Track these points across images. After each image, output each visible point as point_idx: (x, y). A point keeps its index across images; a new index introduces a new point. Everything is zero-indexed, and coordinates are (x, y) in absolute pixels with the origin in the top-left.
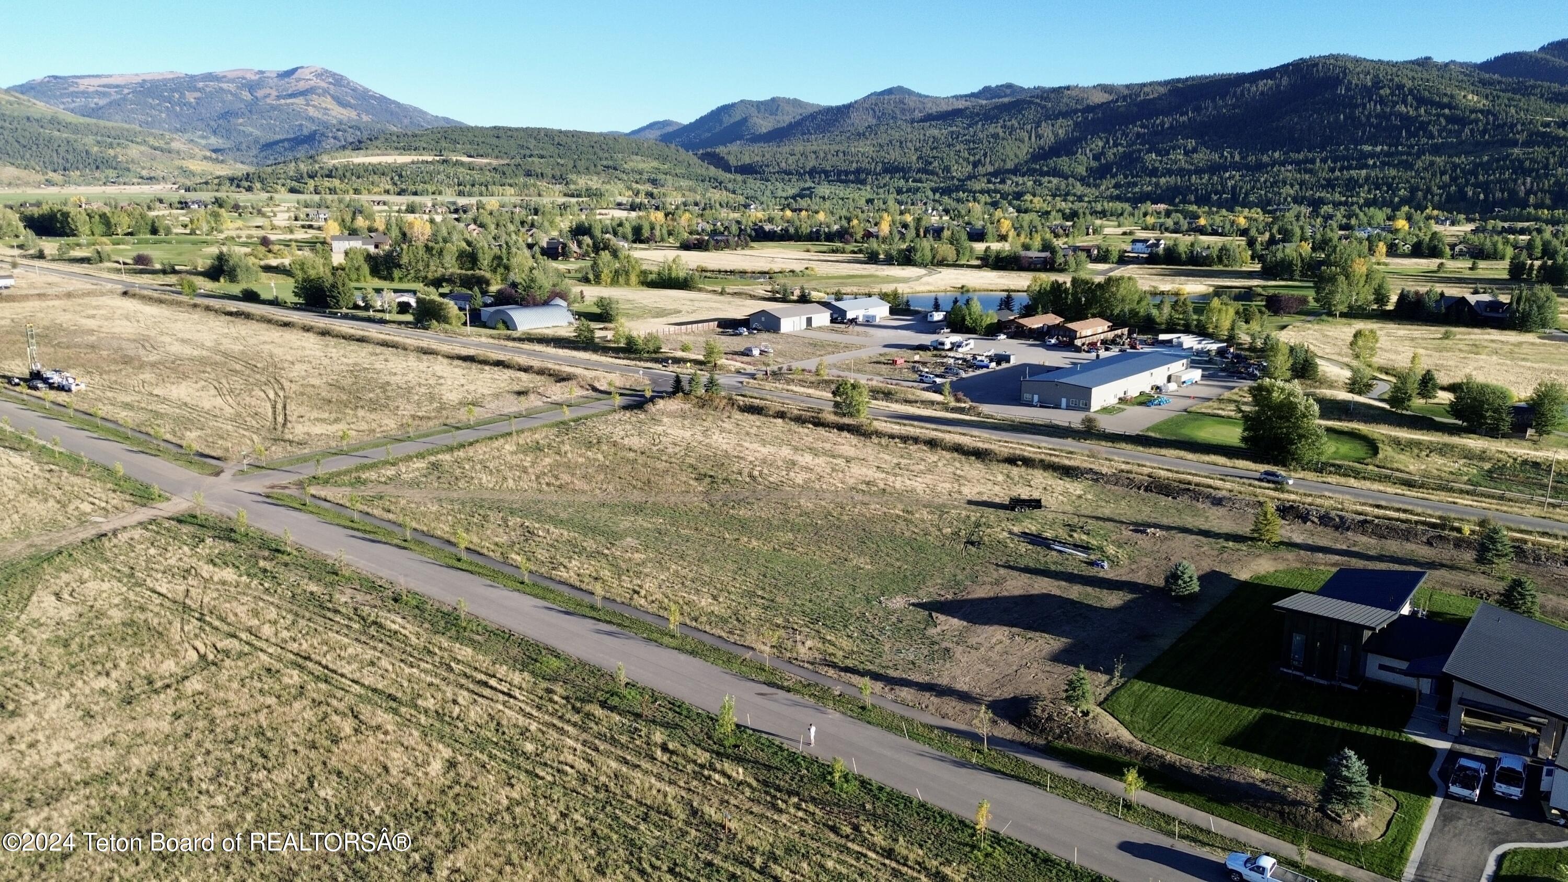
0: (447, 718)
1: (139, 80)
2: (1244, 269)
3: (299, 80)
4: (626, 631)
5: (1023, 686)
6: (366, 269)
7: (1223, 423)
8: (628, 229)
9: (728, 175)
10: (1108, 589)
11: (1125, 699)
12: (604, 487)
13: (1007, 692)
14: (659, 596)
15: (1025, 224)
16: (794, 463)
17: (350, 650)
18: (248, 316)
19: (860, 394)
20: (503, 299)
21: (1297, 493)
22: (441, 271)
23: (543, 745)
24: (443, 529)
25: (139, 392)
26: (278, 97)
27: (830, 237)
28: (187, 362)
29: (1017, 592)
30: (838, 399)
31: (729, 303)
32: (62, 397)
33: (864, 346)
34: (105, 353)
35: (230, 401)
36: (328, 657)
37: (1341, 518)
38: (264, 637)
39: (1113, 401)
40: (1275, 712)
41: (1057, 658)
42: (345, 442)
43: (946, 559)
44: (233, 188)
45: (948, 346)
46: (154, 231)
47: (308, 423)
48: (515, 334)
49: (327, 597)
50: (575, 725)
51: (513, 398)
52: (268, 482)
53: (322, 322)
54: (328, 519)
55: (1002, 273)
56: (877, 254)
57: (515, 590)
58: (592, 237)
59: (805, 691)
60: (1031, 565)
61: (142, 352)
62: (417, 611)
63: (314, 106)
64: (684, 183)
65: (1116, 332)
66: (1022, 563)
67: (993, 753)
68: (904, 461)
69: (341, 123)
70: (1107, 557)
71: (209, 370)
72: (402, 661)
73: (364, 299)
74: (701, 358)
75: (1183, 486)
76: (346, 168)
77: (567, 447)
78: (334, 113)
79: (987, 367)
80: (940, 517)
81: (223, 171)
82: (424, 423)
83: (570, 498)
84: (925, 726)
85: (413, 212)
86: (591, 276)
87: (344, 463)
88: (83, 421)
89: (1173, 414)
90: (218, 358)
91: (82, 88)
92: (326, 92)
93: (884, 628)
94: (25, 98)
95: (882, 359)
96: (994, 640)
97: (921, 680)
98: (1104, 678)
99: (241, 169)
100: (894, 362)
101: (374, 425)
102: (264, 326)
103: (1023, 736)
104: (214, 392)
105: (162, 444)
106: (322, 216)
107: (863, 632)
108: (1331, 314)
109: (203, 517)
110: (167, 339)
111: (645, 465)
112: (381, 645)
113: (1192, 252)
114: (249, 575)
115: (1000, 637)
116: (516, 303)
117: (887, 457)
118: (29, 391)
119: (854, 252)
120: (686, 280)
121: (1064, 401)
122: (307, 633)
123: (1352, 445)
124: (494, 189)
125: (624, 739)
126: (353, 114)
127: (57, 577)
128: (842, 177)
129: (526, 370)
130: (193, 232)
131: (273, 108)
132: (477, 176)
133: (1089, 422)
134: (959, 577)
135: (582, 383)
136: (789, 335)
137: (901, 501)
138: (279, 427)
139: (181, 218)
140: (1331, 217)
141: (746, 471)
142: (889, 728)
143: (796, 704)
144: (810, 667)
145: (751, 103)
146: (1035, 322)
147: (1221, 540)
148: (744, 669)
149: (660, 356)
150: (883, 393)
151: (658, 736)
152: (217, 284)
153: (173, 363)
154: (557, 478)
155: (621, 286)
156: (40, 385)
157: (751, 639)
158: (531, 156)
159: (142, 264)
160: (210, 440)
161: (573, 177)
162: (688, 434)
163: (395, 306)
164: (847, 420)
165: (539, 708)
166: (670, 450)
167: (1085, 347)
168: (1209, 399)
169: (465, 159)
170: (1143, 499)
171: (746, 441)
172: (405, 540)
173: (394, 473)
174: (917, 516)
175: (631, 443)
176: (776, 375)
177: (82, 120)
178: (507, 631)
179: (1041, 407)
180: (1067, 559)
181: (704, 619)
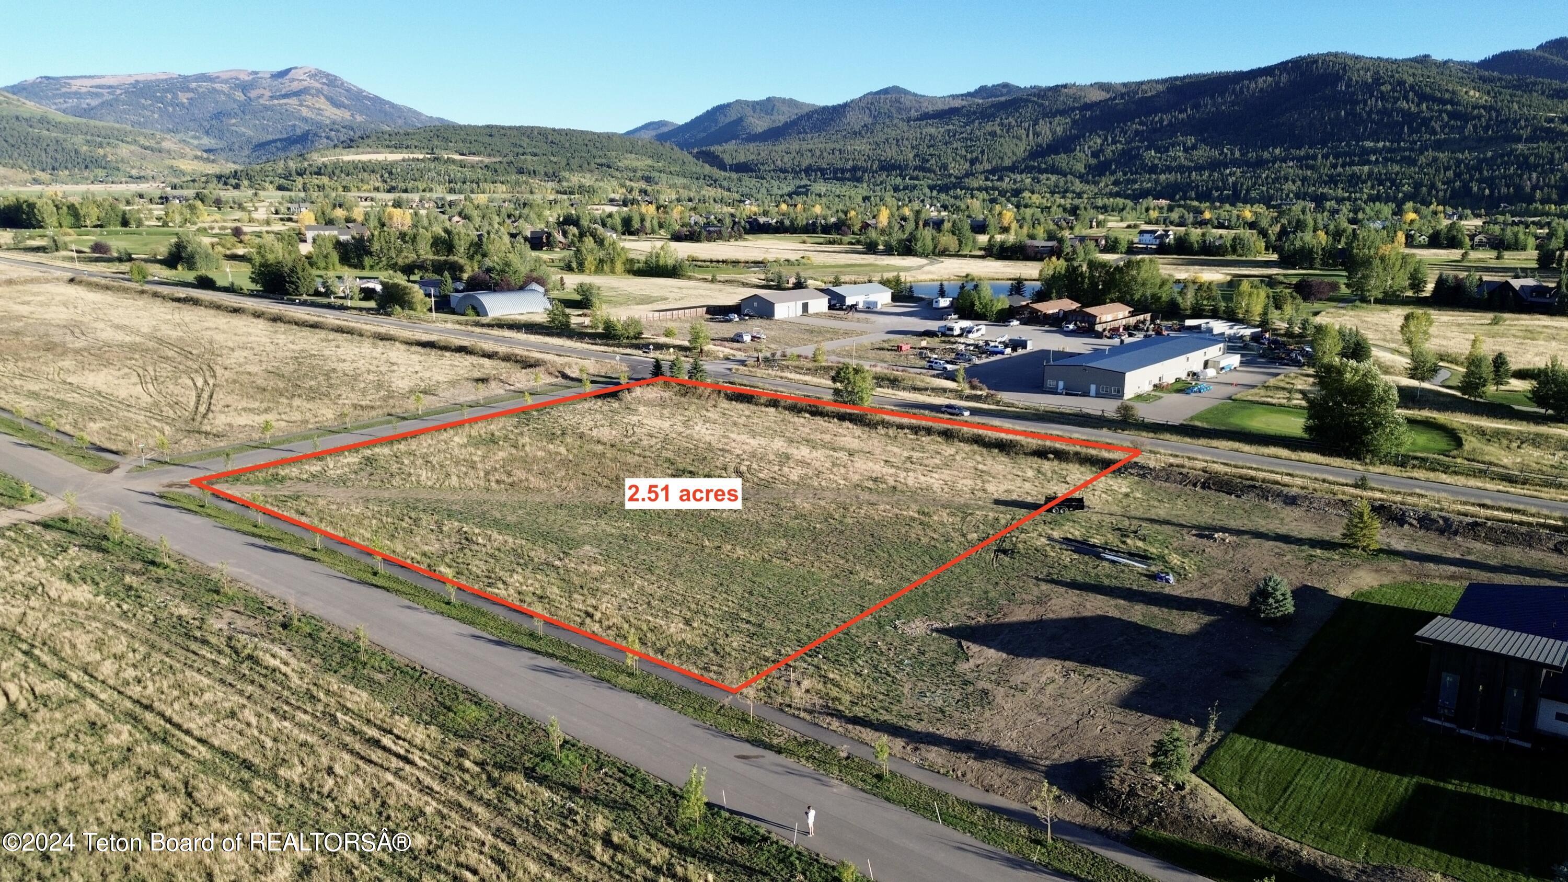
0: (314, 796)
1: (132, 80)
2: (1260, 258)
3: (292, 80)
4: (571, 668)
5: (1088, 744)
6: (335, 257)
7: (1276, 412)
8: (617, 221)
9: (723, 173)
10: (1178, 609)
11: (1226, 762)
12: (565, 484)
13: (1069, 754)
14: (617, 620)
15: (1028, 217)
16: (788, 457)
17: (208, 696)
18: (196, 302)
19: (864, 379)
20: (476, 285)
21: (1382, 491)
22: (413, 257)
23: (439, 837)
24: (362, 535)
25: (52, 380)
26: (272, 98)
27: (826, 229)
28: (115, 349)
29: (1066, 614)
30: (838, 385)
31: (720, 290)
33: (865, 333)
34: (28, 339)
35: (152, 390)
36: (176, 706)
37: (1446, 520)
38: (101, 678)
39: (1147, 388)
40: (1432, 782)
41: (1128, 703)
42: (268, 434)
43: (974, 571)
44: (220, 186)
45: (957, 332)
46: (125, 223)
47: (235, 414)
48: (484, 320)
49: (197, 623)
50: (488, 804)
51: (471, 385)
52: (166, 480)
53: (276, 308)
54: (227, 524)
55: (1007, 263)
56: (877, 244)
57: (437, 612)
58: (579, 227)
59: (802, 751)
60: (1079, 578)
61: (69, 338)
62: (309, 641)
63: (307, 106)
64: (679, 181)
65: (1138, 318)
66: (1068, 576)
67: (1059, 845)
68: (916, 455)
69: (334, 123)
70: (1172, 569)
71: (137, 356)
72: (273, 710)
73: (324, 284)
74: (686, 344)
75: (1248, 483)
76: (336, 165)
77: (526, 440)
78: (327, 114)
79: (1002, 353)
80: (963, 519)
81: (213, 169)
82: (365, 413)
83: (523, 498)
84: (962, 803)
85: (398, 206)
86: (574, 265)
87: (262, 457)
89: (1217, 402)
90: (151, 344)
91: (74, 89)
92: (319, 92)
93: (901, 662)
94: (15, 97)
95: (886, 345)
96: (1043, 679)
97: (953, 735)
98: (1195, 731)
99: (231, 167)
100: (899, 348)
101: (308, 415)
102: (212, 312)
103: (1097, 819)
104: (135, 379)
105: (58, 437)
106: (303, 210)
107: (876, 667)
108: (1364, 300)
109: (75, 521)
110: (101, 325)
111: (614, 460)
112: (250, 689)
113: (1204, 241)
114: (107, 594)
115: (1050, 674)
116: (488, 288)
117: (896, 450)
119: (851, 244)
120: (674, 267)
121: (1093, 388)
122: (159, 672)
123: (1430, 436)
124: (486, 186)
125: (552, 826)
126: (347, 115)
128: (838, 174)
129: (490, 356)
130: (165, 225)
131: (266, 108)
132: (468, 173)
133: (1126, 410)
134: (992, 594)
135: (552, 370)
136: (783, 322)
137: (916, 501)
138: (198, 418)
139: (157, 212)
140: (1337, 211)
142: (916, 808)
143: (790, 772)
144: (808, 717)
145: (746, 103)
146: (1051, 307)
147: (1305, 547)
148: (721, 719)
149: (641, 341)
150: (889, 379)
151: (599, 824)
152: (174, 272)
153: (100, 349)
154: (509, 474)
155: (606, 274)
157: (732, 678)
158: (524, 154)
159: (100, 252)
160: (115, 431)
161: (566, 174)
162: (666, 425)
163: (357, 291)
164: (848, 409)
165: (443, 779)
166: (645, 443)
167: (1106, 333)
168: (1253, 387)
169: (457, 157)
170: (1202, 498)
171: (732, 432)
172: (315, 550)
173: (319, 468)
174: (936, 518)
175: (600, 435)
176: (769, 362)
177: (72, 119)
178: (418, 667)
179: (1067, 394)
180: (1123, 571)
181: (672, 650)
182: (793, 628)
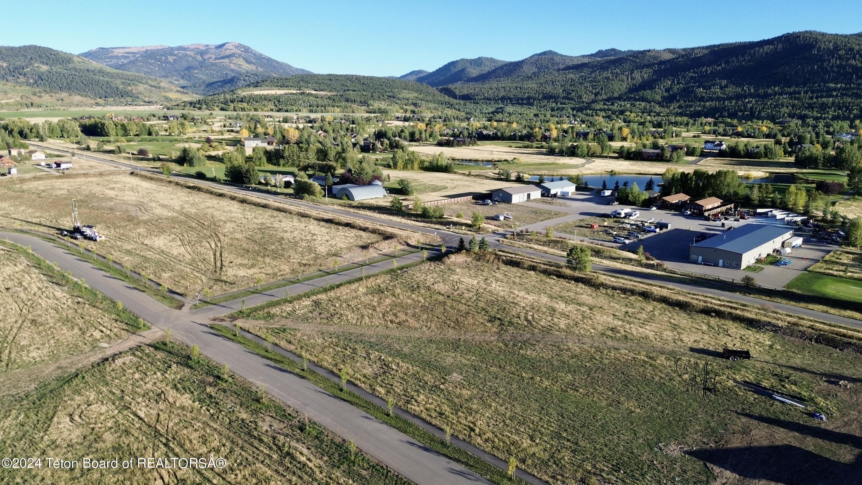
1: (144, 50)
2: (781, 160)
3: (226, 49)
4: (472, 471)
6: (264, 159)
7: (839, 282)
8: (407, 134)
9: (456, 101)
12: (429, 325)
15: (635, 130)
16: (554, 310)
18: (199, 189)
19: (586, 255)
20: (344, 180)
22: (307, 161)
24: (327, 360)
25: (136, 242)
26: (216, 59)
27: (522, 138)
28: (164, 221)
31: (475, 182)
32: (91, 245)
33: (568, 214)
34: (118, 213)
35: (189, 250)
39: (753, 262)
42: (259, 284)
43: (695, 405)
44: (192, 108)
45: (623, 215)
46: (150, 134)
47: (235, 268)
48: (355, 204)
49: (253, 425)
51: (359, 250)
52: (212, 315)
53: (241, 194)
54: (251, 349)
55: (632, 162)
56: (554, 149)
57: (383, 422)
58: (389, 139)
60: (763, 414)
61: (139, 214)
62: (317, 442)
63: (234, 63)
64: (432, 105)
65: (727, 206)
66: (756, 412)
68: (630, 310)
69: (247, 72)
71: (177, 226)
73: (265, 179)
74: (470, 222)
76: (250, 97)
77: (399, 290)
78: (244, 67)
79: (654, 231)
80: (676, 362)
81: (187, 98)
82: (307, 269)
83: (408, 334)
85: (286, 122)
86: (391, 164)
87: (260, 301)
88: (102, 263)
89: (799, 273)
90: (182, 218)
91: (115, 54)
92: (240, 55)
94: (87, 59)
95: (583, 224)
99: (195, 97)
100: (592, 227)
101: (276, 270)
102: (208, 195)
104: (179, 243)
105: (149, 282)
106: (238, 125)
108: (859, 194)
109: (171, 345)
110: (154, 205)
111: (452, 307)
113: (748, 150)
114: (200, 401)
116: (352, 183)
117: (617, 306)
118: (72, 240)
119: (537, 148)
120: (446, 166)
121: (721, 262)
122: (241, 463)
124: (330, 109)
126: (254, 67)
127: (72, 400)
128: (519, 101)
129: (364, 229)
130: (170, 135)
131: (213, 64)
132: (320, 102)
134: (712, 424)
135: (401, 241)
136: (517, 205)
137: (642, 347)
138: (218, 269)
139: (164, 126)
141: (522, 315)
145: (466, 60)
146: (674, 199)
149: (443, 220)
150: (596, 251)
152: (182, 167)
153: (157, 221)
154: (396, 316)
155: (409, 170)
156: (79, 236)
158: (348, 90)
159: (142, 155)
160: (177, 280)
161: (371, 102)
162: (475, 282)
163: (283, 183)
164: (577, 274)
166: (466, 295)
167: (711, 217)
168: (817, 261)
169: (313, 92)
170: (819, 350)
171: (515, 289)
172: (303, 370)
173: (291, 309)
174: (659, 362)
175: (439, 288)
176: (520, 235)
177: (115, 71)
178: (385, 467)
179: (704, 265)
180: (790, 410)
181: (529, 462)
182: (598, 447)
